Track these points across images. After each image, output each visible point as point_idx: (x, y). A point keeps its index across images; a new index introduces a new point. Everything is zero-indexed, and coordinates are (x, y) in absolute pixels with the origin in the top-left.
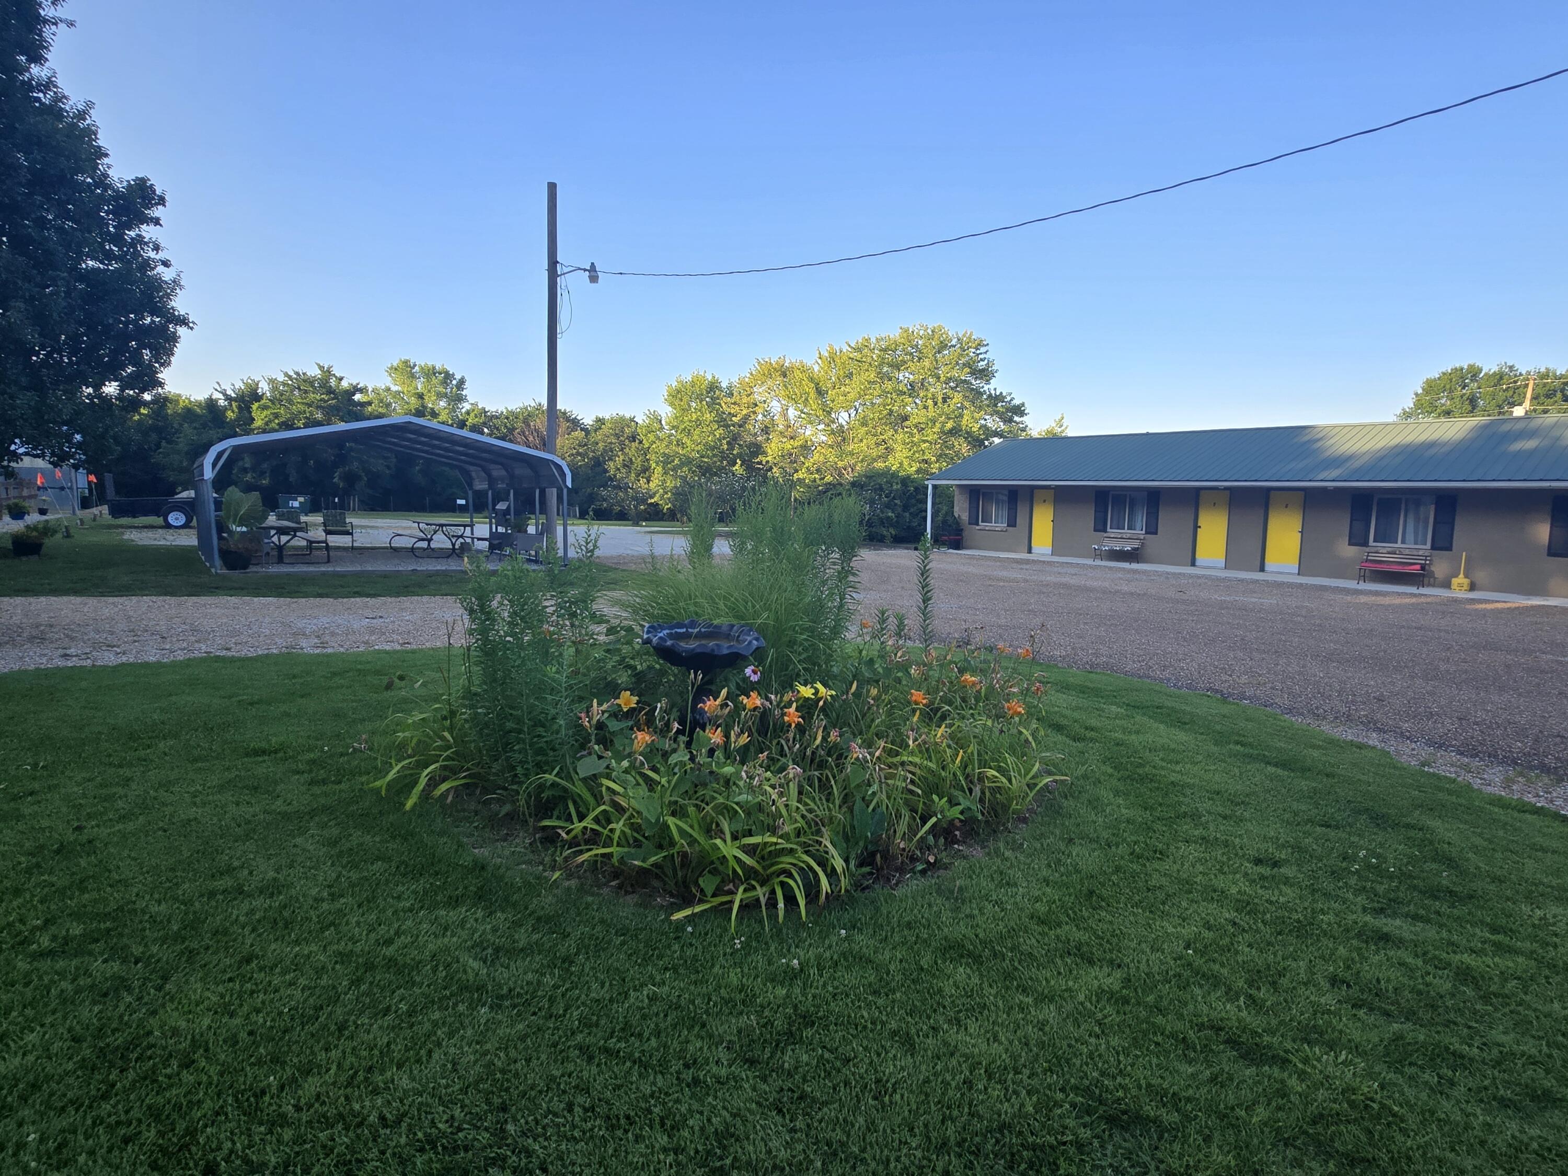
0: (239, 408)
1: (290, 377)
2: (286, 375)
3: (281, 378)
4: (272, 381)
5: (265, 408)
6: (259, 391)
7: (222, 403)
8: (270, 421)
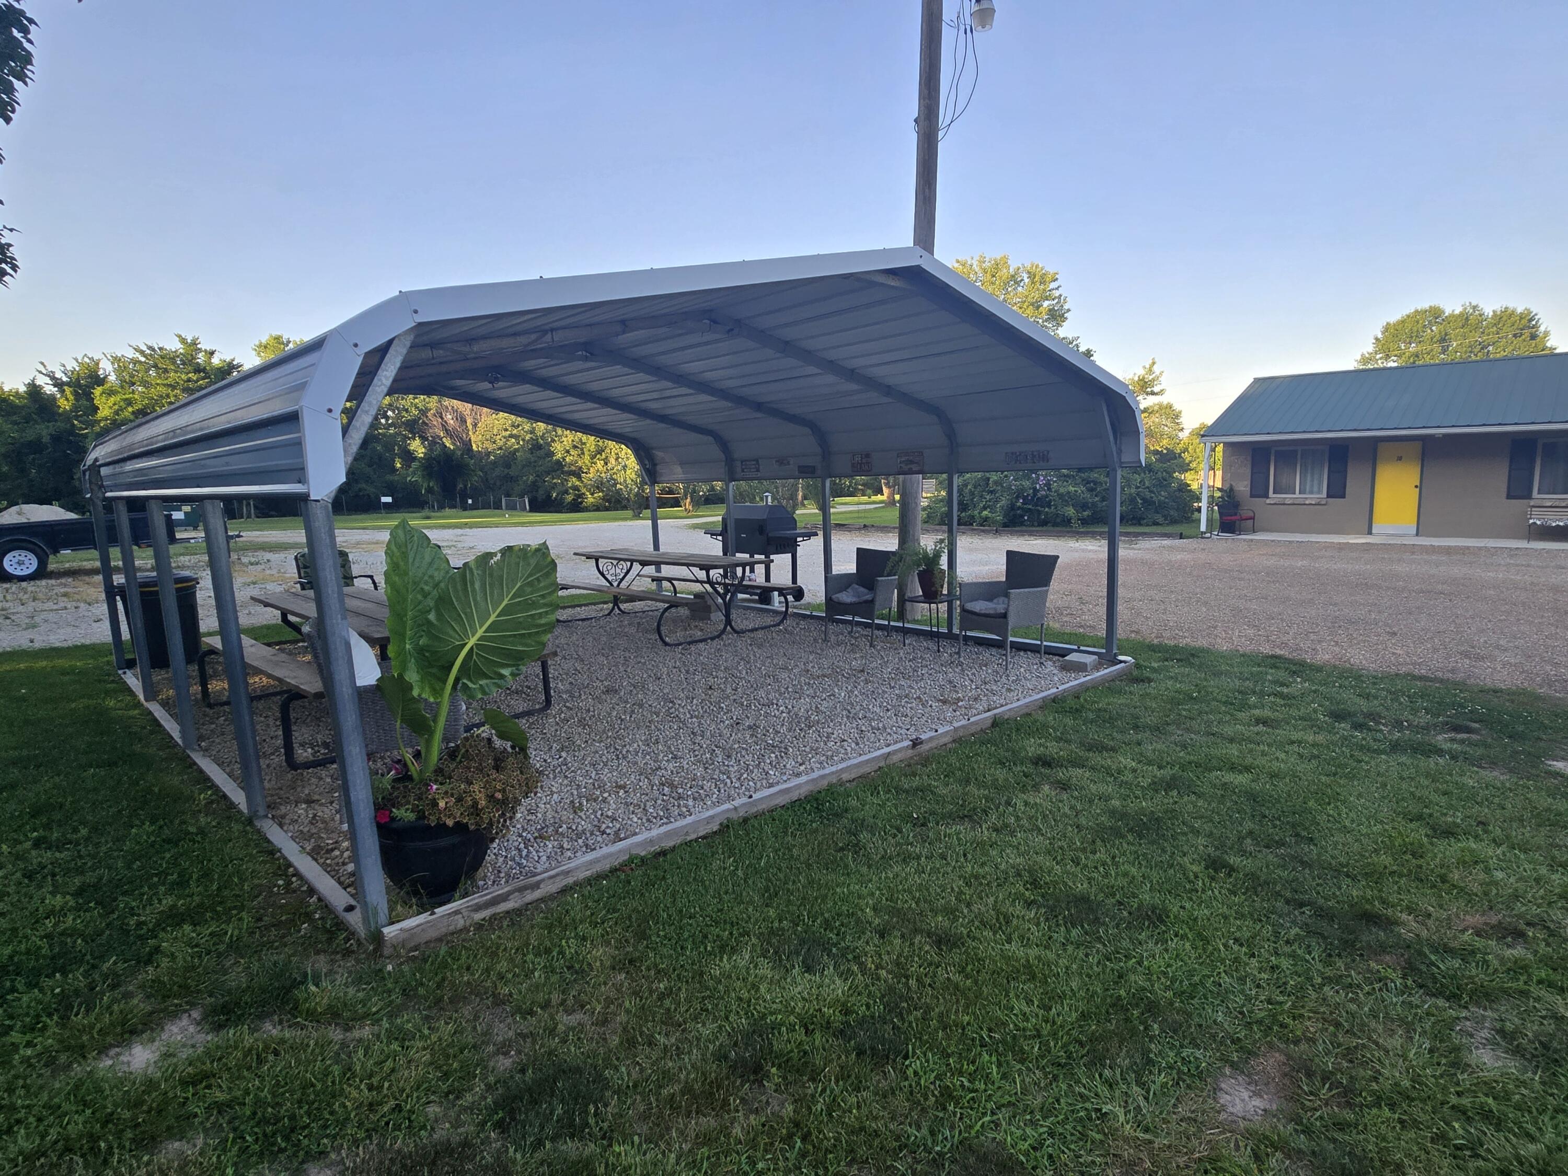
0: (76, 394)
1: (142, 353)
2: (137, 350)
3: (130, 354)
4: (116, 359)
5: (111, 393)
6: (101, 372)
7: (49, 389)
8: (121, 409)
